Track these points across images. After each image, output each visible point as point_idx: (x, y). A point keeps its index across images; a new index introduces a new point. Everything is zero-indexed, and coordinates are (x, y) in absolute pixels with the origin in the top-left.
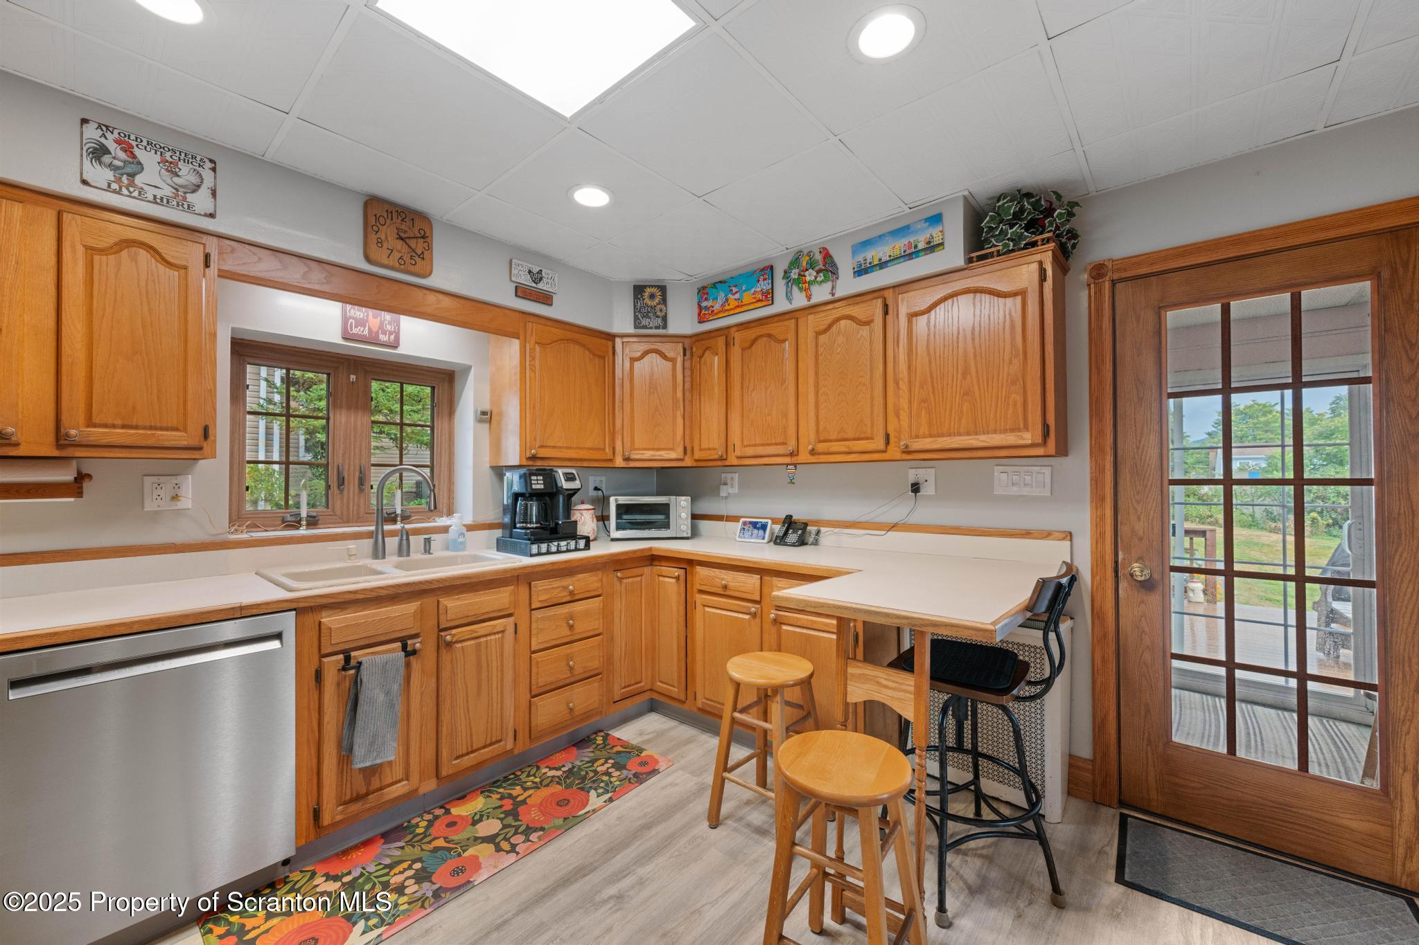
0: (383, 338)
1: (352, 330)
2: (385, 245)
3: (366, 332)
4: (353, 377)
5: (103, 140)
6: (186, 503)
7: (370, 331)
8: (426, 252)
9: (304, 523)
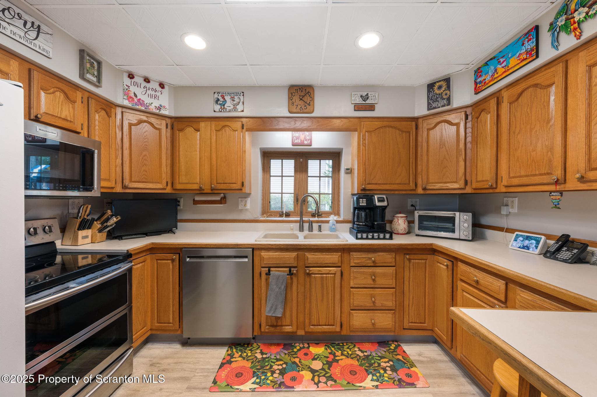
0: (306, 142)
1: (294, 141)
2: (295, 104)
3: (300, 141)
4: (301, 160)
5: (218, 97)
6: (248, 206)
7: (301, 140)
8: (311, 102)
9: (284, 215)
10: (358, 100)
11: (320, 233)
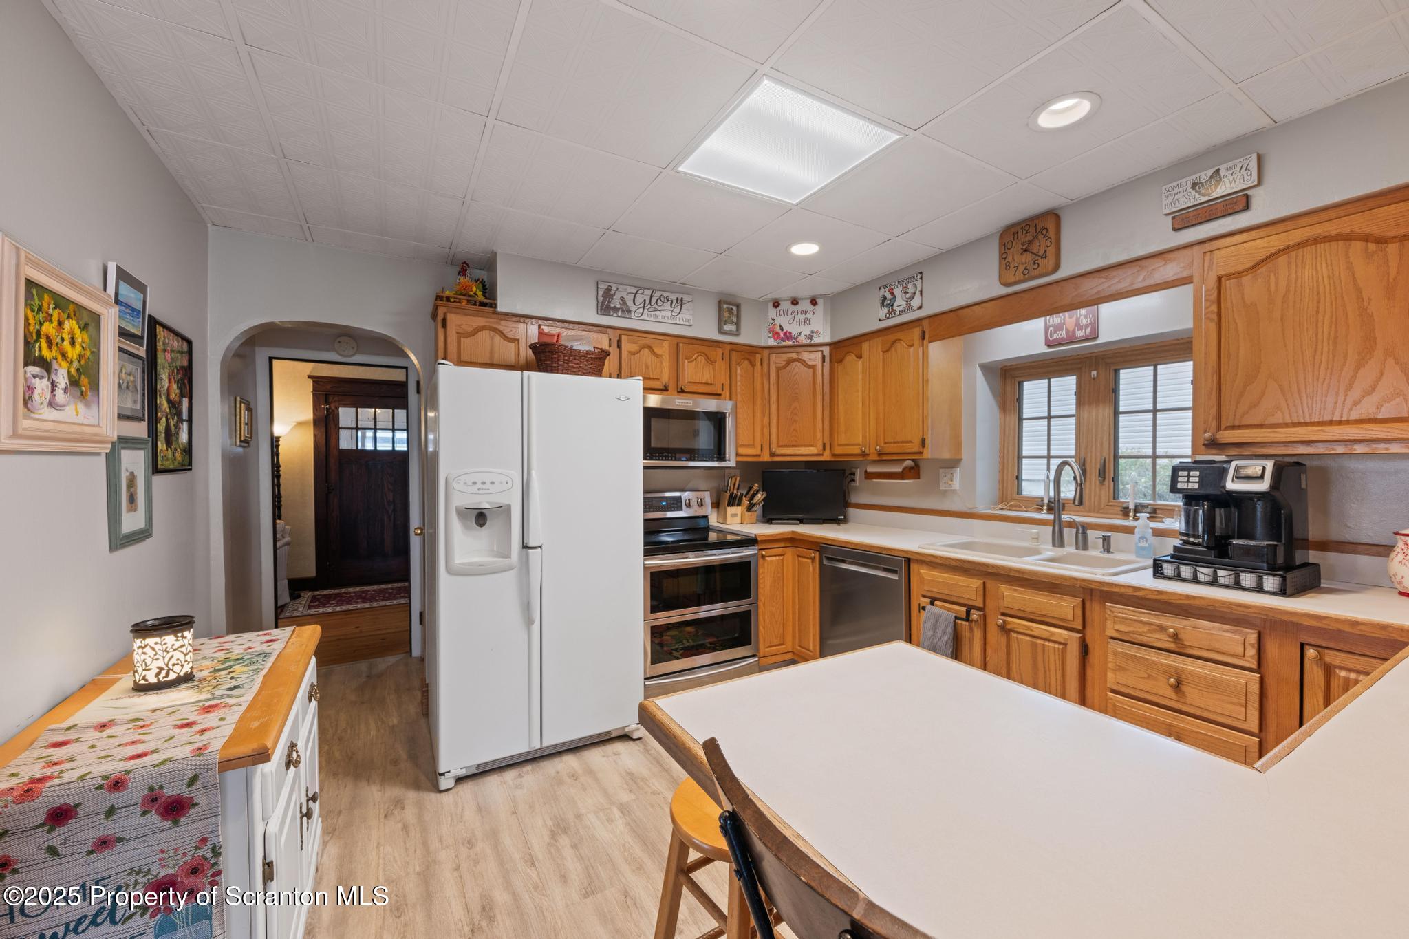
0: (1079, 334)
1: (1051, 337)
2: (1012, 266)
3: (1064, 334)
4: (1094, 373)
5: (885, 294)
6: (956, 484)
7: (1067, 331)
8: (1048, 249)
9: (1045, 508)
10: (1182, 200)
11: (1106, 555)
